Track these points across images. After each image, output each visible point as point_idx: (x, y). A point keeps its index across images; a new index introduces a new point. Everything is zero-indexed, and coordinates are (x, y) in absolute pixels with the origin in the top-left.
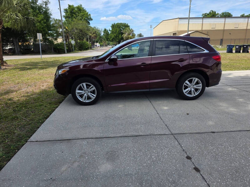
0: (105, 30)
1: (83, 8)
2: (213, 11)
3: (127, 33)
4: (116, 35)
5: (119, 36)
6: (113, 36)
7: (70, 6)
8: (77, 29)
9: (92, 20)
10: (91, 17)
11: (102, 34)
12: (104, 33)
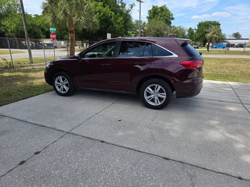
0: (190, 29)
1: (167, 8)
3: (211, 32)
4: (201, 34)
7: (154, 7)
8: (153, 29)
9: (173, 19)
10: (173, 17)
11: (187, 33)
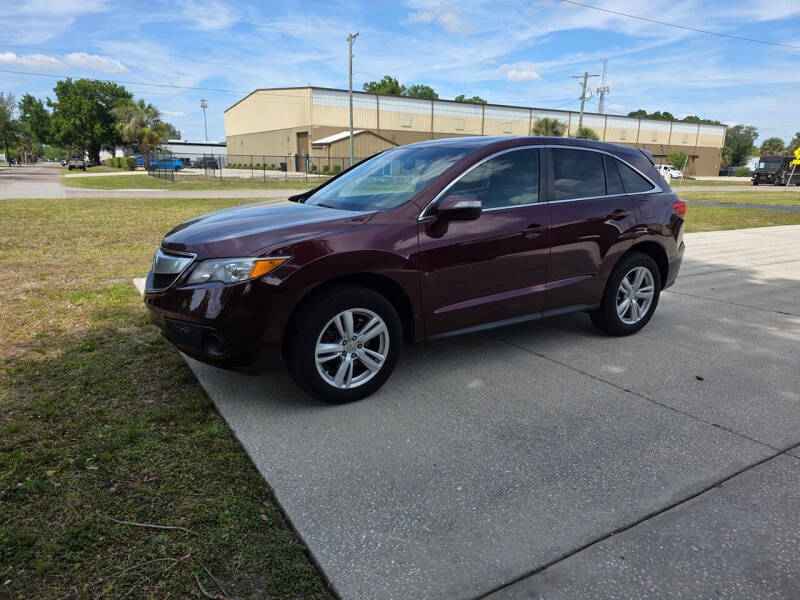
2: (390, 80)
3: (133, 119)
4: (78, 122)
5: (92, 127)
6: (67, 126)
11: (16, 114)
12: (26, 112)
